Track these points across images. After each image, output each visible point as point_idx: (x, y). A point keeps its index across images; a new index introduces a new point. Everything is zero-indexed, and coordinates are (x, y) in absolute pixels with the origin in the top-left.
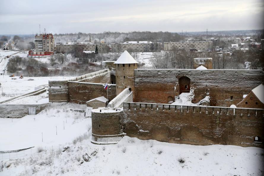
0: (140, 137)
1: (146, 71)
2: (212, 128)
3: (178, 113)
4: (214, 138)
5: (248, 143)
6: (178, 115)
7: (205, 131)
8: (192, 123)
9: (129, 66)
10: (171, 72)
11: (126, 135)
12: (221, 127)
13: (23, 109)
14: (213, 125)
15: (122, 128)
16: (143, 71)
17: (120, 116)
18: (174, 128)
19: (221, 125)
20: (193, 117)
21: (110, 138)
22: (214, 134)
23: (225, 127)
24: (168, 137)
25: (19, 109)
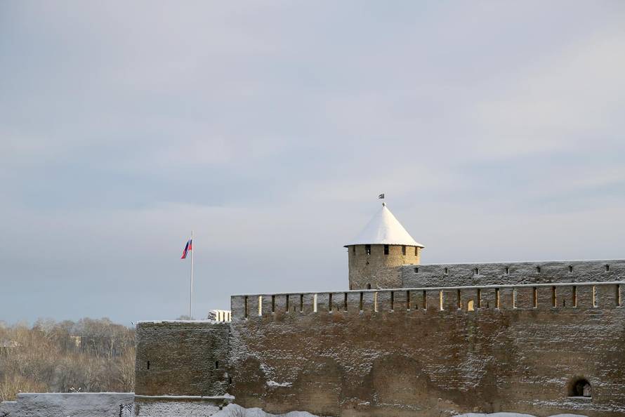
0: (268, 405)
1: (436, 269)
2: (456, 358)
3: (367, 317)
4: (461, 392)
5: (552, 403)
6: (368, 321)
7: (436, 370)
8: (404, 345)
9: (387, 252)
10: (513, 270)
11: (234, 402)
12: (481, 352)
13: (106, 407)
14: (457, 350)
15: (221, 379)
16: (429, 271)
17: (214, 338)
18: (355, 367)
19: (478, 346)
20: (406, 325)
21: (177, 406)
22: (460, 380)
23: (489, 351)
24: (340, 398)
25: (97, 408)
